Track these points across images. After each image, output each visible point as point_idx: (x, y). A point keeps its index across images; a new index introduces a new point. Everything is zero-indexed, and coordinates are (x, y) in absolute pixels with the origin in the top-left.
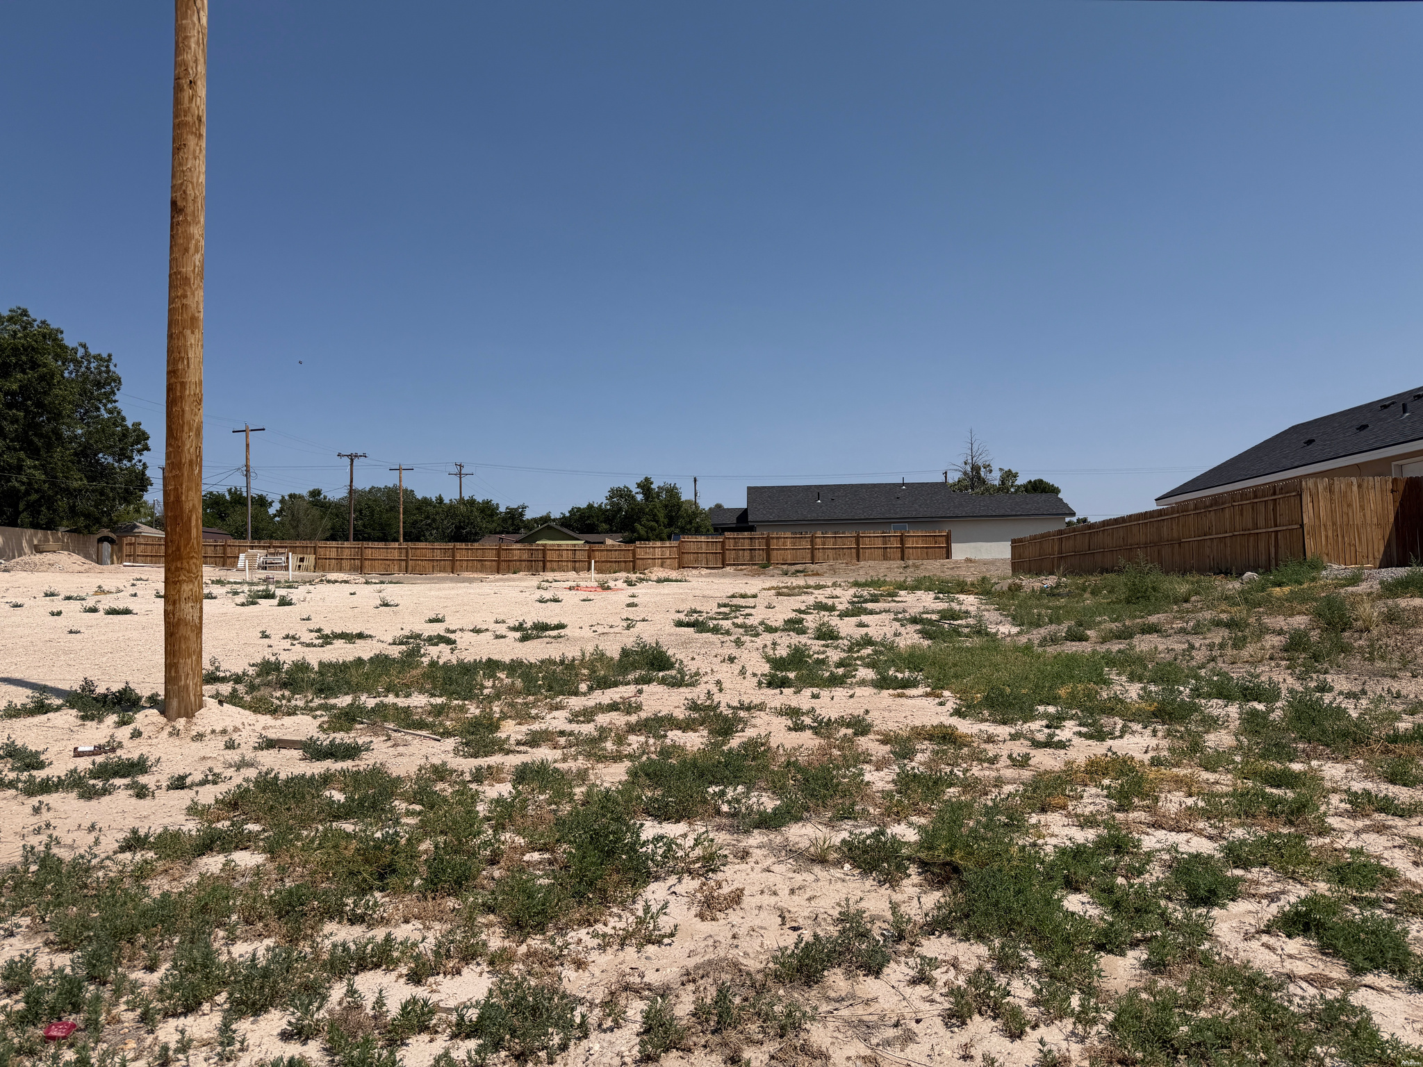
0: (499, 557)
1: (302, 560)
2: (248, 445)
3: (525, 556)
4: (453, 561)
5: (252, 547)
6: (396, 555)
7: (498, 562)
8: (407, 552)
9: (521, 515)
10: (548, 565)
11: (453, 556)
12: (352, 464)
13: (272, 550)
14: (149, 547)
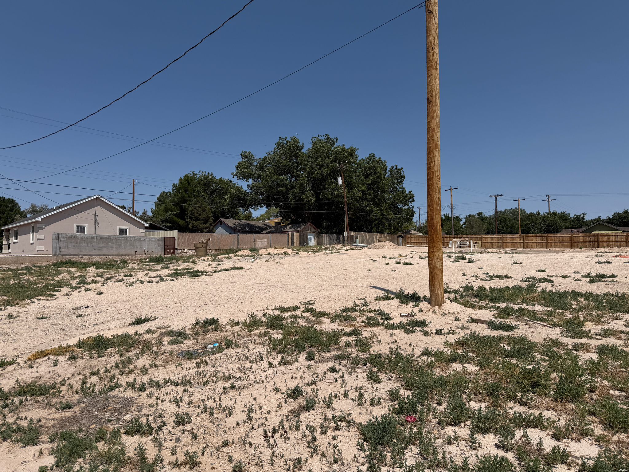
0: (571, 240)
1: (476, 243)
2: (451, 196)
3: (587, 240)
4: (547, 243)
5: (455, 238)
6: (518, 240)
7: (571, 243)
8: (523, 239)
9: (583, 218)
10: (601, 244)
11: (547, 240)
12: (496, 200)
13: (463, 239)
14: (415, 239)
